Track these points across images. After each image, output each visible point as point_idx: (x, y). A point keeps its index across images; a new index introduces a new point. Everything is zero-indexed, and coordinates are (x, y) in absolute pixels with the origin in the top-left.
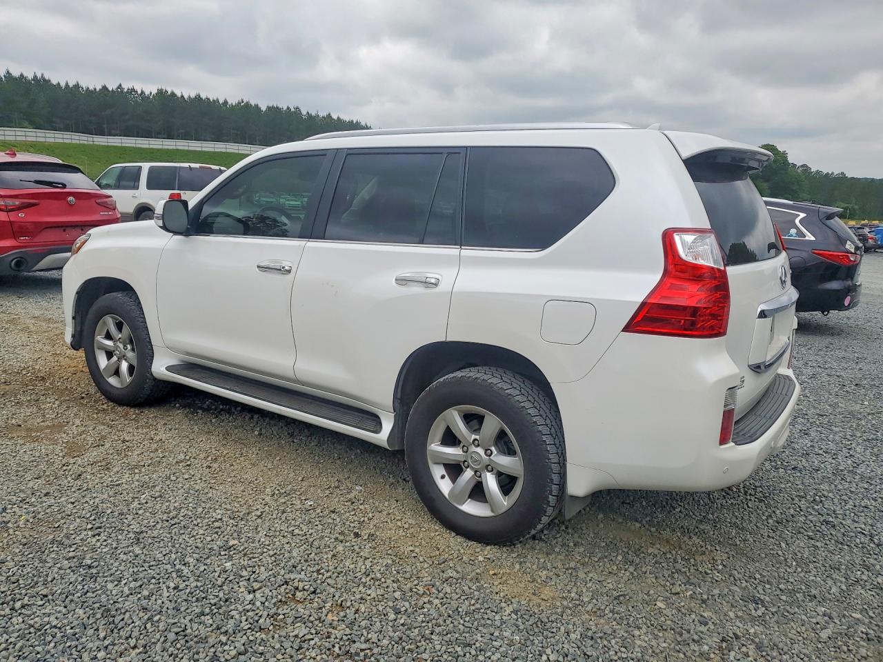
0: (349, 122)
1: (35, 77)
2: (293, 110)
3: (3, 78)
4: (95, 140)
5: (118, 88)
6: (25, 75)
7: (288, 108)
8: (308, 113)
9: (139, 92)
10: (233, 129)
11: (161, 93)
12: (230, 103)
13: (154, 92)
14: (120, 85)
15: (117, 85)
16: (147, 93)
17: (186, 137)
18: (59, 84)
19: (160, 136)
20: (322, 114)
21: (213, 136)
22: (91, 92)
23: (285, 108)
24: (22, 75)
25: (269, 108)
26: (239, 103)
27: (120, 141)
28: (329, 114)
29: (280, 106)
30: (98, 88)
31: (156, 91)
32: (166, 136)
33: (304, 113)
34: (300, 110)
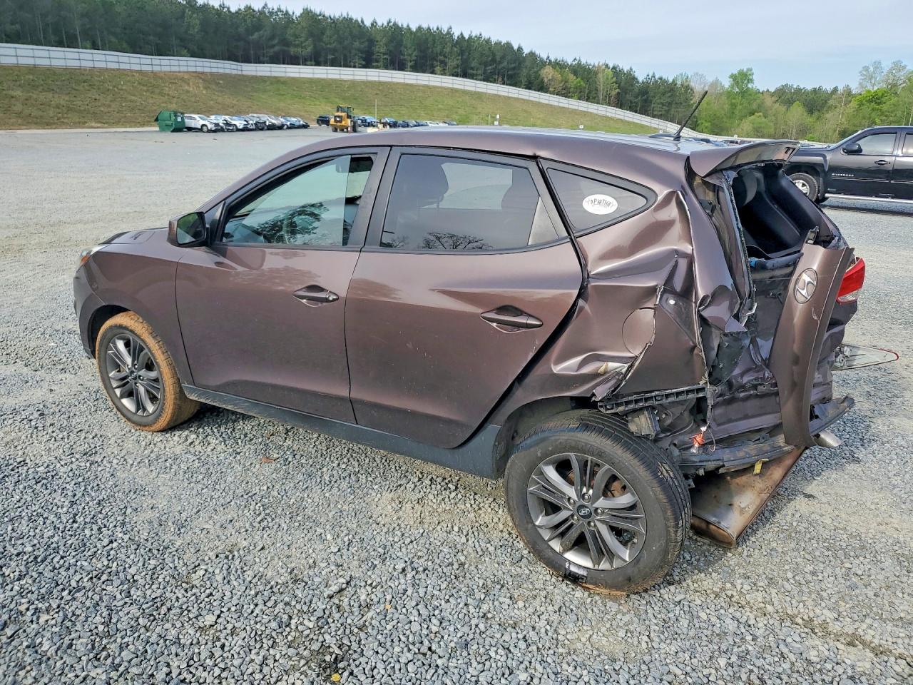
4: (244, 68)
5: (264, 8)
9: (285, 11)
10: (384, 54)
11: (307, 14)
12: (380, 24)
13: (298, 12)
14: (266, 5)
16: (291, 13)
17: (334, 63)
19: (309, 63)
21: (364, 63)
22: (237, 12)
25: (420, 28)
26: (388, 24)
27: (269, 69)
30: (242, 8)
31: (302, 11)
32: (313, 63)
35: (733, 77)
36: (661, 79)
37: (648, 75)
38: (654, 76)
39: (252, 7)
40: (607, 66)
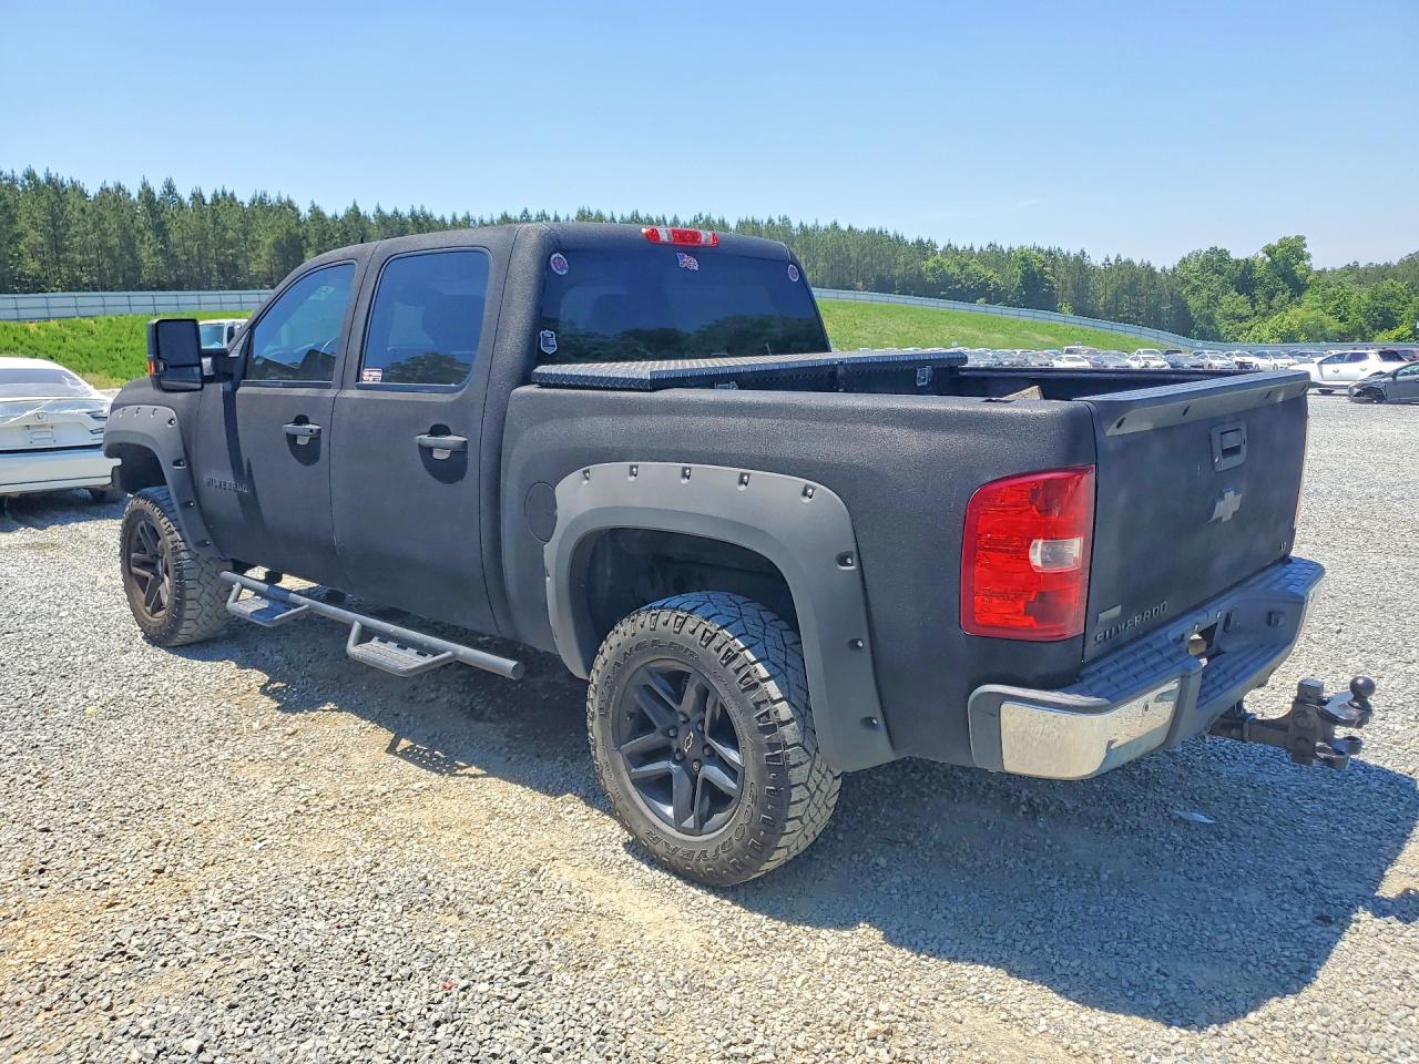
0: (867, 233)
1: (413, 213)
2: (777, 222)
3: (372, 218)
5: (521, 217)
6: (400, 211)
7: (770, 221)
8: (801, 225)
9: (552, 217)
13: (573, 215)
14: (526, 211)
15: (522, 210)
16: (562, 217)
18: (443, 220)
20: (825, 223)
22: (487, 224)
23: (765, 221)
24: (396, 212)
26: (696, 221)
28: (835, 224)
29: (758, 218)
33: (795, 224)
34: (789, 223)
35: (1269, 251)
36: (1129, 262)
37: (1107, 260)
38: (1118, 259)
39: (509, 214)
40: (1040, 251)
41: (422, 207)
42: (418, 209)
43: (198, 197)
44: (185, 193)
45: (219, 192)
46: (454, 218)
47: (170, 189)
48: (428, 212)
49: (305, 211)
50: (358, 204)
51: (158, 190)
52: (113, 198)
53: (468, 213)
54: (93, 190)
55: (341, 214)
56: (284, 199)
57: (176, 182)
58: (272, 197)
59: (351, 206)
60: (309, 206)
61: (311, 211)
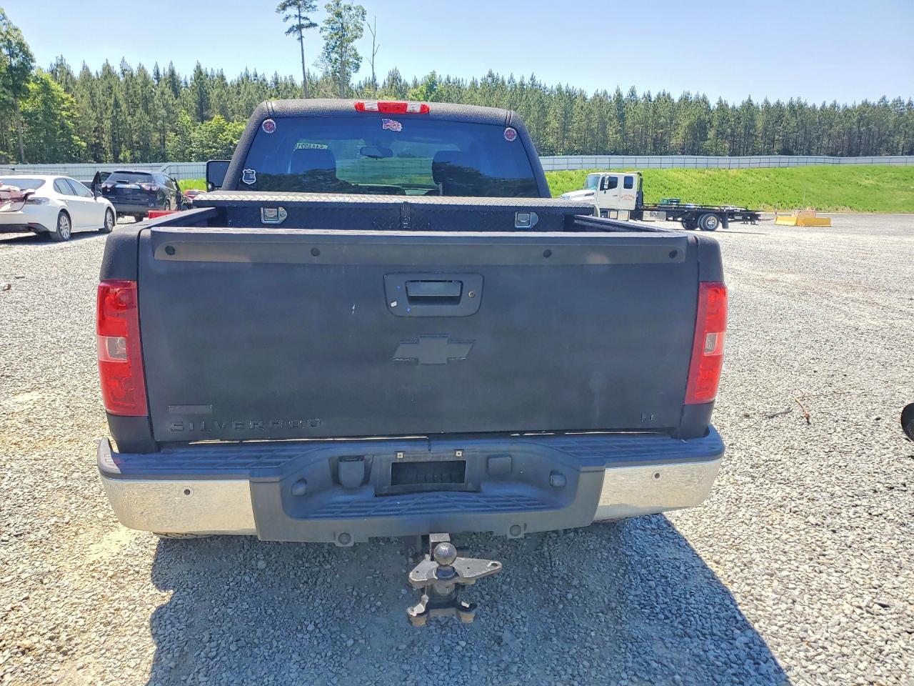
41: (799, 98)
42: (795, 99)
43: (648, 97)
44: (640, 94)
45: (662, 93)
46: (824, 105)
47: (633, 93)
48: (803, 101)
49: (713, 104)
50: (752, 98)
51: (625, 94)
52: (600, 99)
53: (835, 102)
54: (590, 96)
55: (738, 105)
56: (701, 96)
57: (636, 89)
58: (693, 95)
59: (746, 99)
60: (717, 100)
61: (718, 104)
